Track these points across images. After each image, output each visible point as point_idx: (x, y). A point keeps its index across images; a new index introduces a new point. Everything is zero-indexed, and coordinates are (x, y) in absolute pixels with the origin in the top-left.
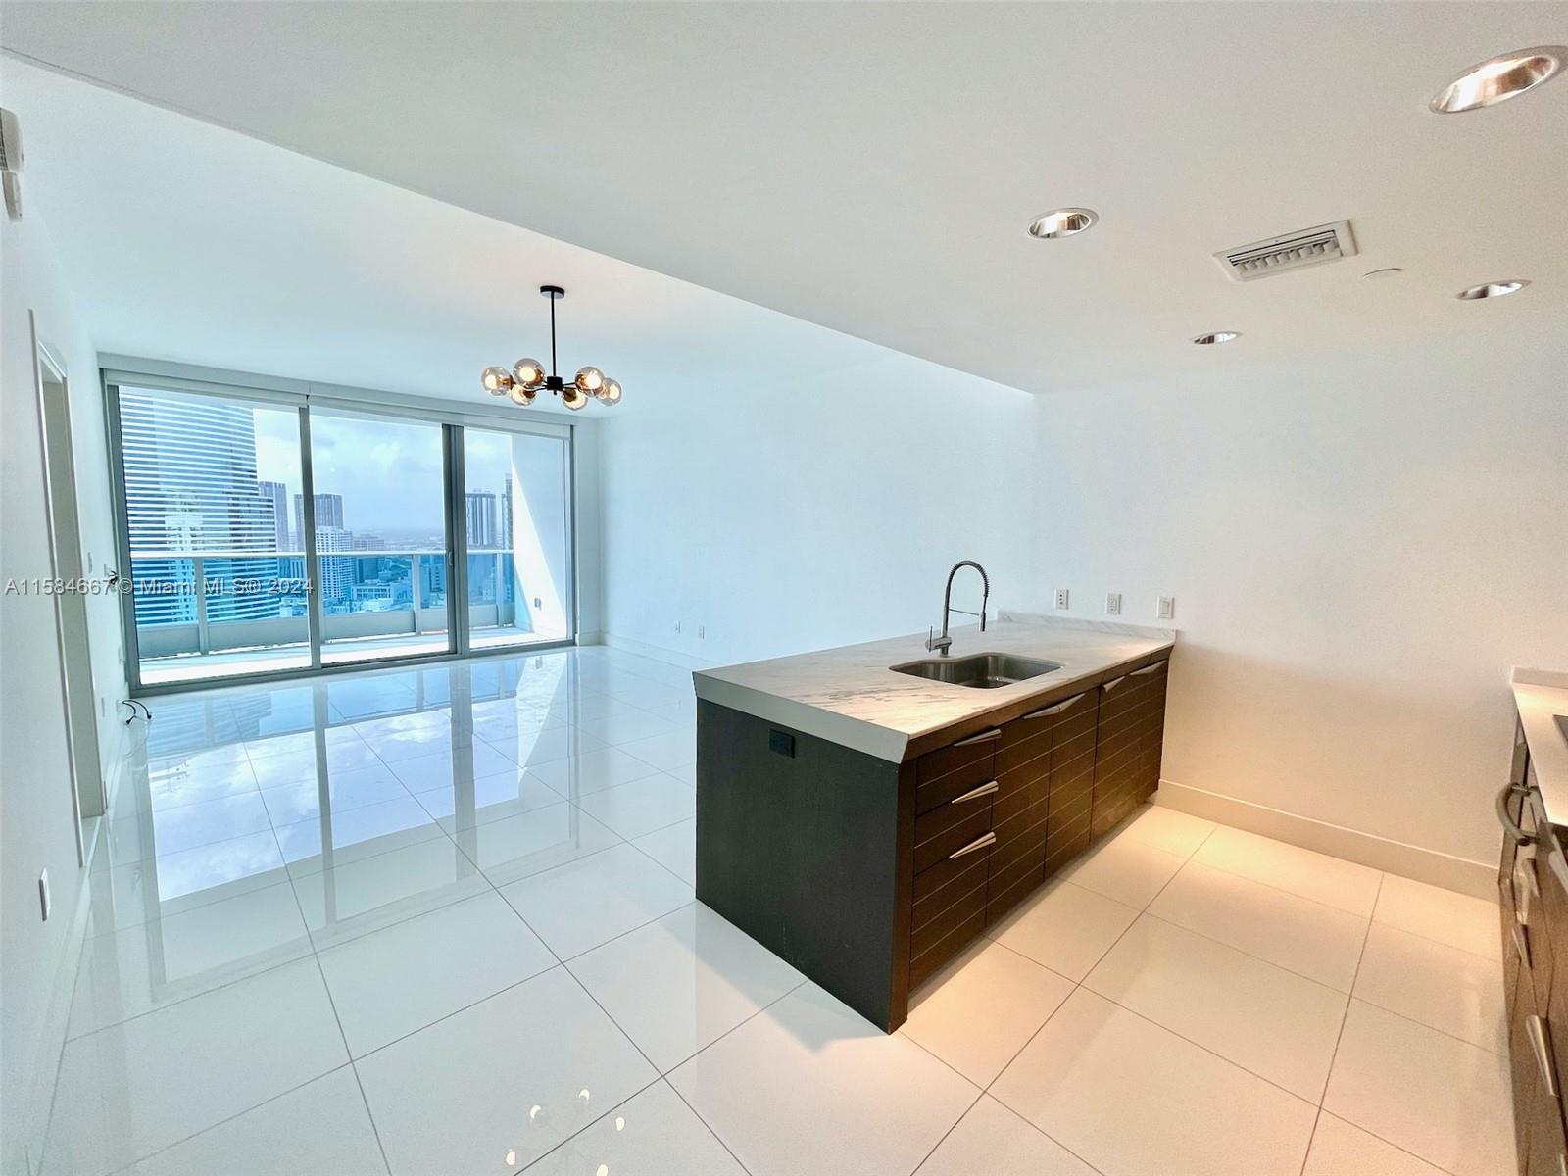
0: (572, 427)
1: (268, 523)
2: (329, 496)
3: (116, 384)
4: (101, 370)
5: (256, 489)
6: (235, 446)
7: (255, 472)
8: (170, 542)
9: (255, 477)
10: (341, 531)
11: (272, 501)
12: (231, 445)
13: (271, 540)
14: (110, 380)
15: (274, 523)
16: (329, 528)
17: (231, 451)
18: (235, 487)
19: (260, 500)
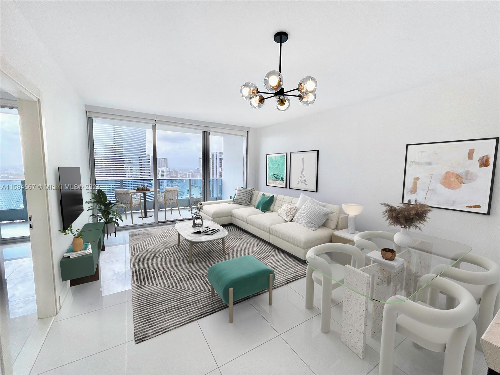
0: (248, 132)
1: (149, 166)
2: (164, 158)
3: (92, 117)
4: (87, 111)
5: (146, 156)
6: (141, 145)
7: (146, 152)
8: (125, 171)
9: (146, 153)
10: (167, 168)
11: (150, 160)
12: (140, 144)
13: (149, 171)
14: (90, 115)
15: (150, 166)
16: (164, 167)
17: (140, 146)
18: (141, 156)
19: (147, 160)
